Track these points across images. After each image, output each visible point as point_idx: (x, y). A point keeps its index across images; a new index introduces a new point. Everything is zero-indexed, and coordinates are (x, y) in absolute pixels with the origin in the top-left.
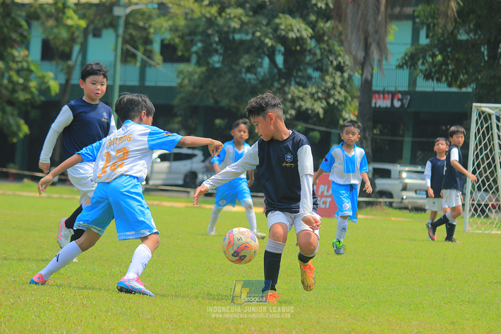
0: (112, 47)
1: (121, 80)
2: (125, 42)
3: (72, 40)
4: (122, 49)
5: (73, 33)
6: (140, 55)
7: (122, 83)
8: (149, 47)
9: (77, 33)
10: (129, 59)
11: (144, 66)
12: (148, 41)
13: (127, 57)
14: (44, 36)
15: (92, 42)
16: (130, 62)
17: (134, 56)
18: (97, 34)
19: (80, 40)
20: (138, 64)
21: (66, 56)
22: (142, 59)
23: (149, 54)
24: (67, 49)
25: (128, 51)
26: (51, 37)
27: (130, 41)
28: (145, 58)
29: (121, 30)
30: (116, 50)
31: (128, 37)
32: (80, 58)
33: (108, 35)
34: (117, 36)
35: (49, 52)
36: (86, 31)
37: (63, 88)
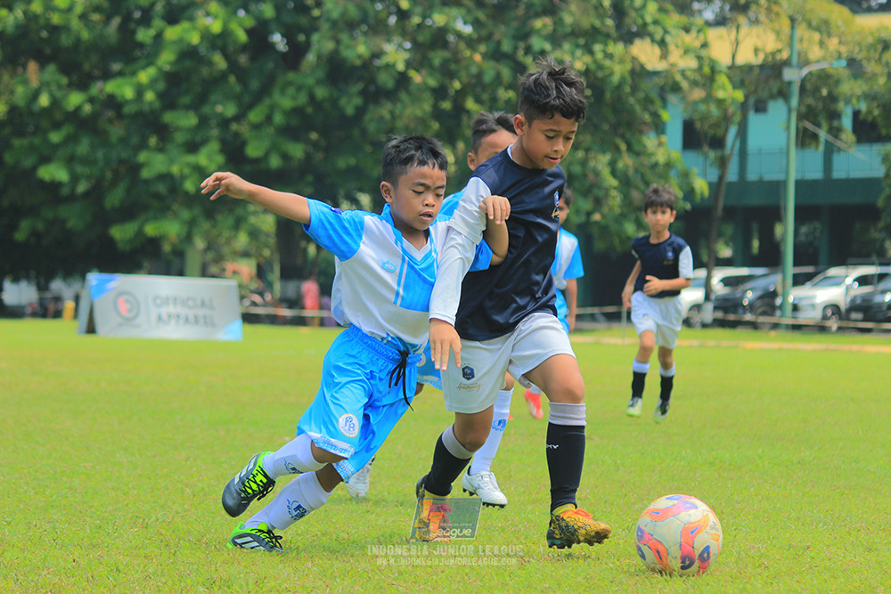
0: (783, 124)
1: (797, 171)
2: (801, 117)
3: (726, 119)
4: (797, 129)
5: (726, 110)
6: (823, 134)
7: (799, 178)
8: (836, 123)
9: (731, 110)
10: (807, 140)
11: (830, 151)
12: (834, 115)
13: (805, 138)
14: (686, 116)
15: (754, 120)
16: (810, 144)
17: (815, 137)
18: (761, 108)
19: (738, 118)
20: (822, 148)
21: (718, 143)
22: (826, 141)
23: (836, 132)
24: (720, 132)
25: (805, 130)
26: (696, 117)
27: (808, 114)
28: (830, 138)
29: (794, 101)
30: (788, 128)
31: (803, 109)
32: (738, 144)
33: (777, 109)
34: (790, 110)
35: (692, 138)
36: (744, 107)
37: (715, 188)
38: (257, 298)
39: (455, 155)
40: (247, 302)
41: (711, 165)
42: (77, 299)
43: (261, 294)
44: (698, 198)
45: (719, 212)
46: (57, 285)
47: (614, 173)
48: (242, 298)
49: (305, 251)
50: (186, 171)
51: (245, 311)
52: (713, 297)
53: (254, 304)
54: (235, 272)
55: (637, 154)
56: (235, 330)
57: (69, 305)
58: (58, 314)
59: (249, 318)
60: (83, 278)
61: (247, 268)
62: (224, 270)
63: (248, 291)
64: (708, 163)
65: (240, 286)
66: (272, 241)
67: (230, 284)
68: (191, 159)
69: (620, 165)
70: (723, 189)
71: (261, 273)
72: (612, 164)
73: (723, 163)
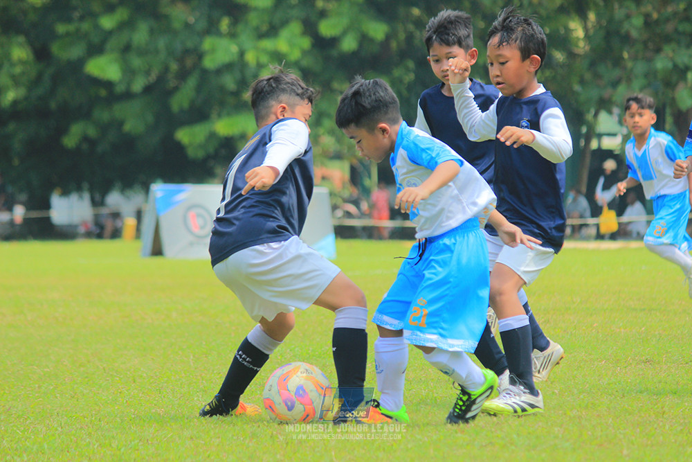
39: (585, 29)
40: (339, 213)
42: (139, 215)
43: (356, 203)
46: (114, 199)
48: (335, 207)
50: (264, 59)
51: (337, 224)
53: (348, 215)
54: (324, 178)
56: (327, 247)
57: (130, 222)
58: (116, 234)
60: (147, 190)
61: (339, 172)
65: (332, 194)
67: (320, 191)
68: (267, 44)
71: (355, 177)
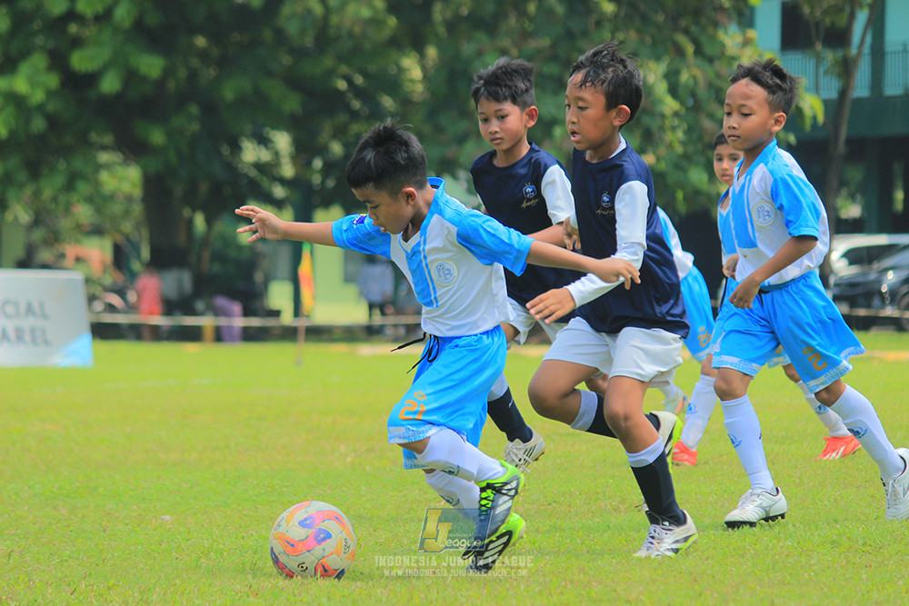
21: (838, 38)
32: (869, 41)
37: (834, 108)
38: (115, 300)
39: (424, 68)
40: (98, 306)
41: (826, 73)
43: (121, 293)
44: (808, 124)
45: (841, 147)
47: (673, 91)
48: (92, 299)
49: (190, 223)
51: (95, 321)
52: (832, 280)
53: (111, 308)
54: (78, 260)
55: (711, 60)
56: (81, 350)
59: (102, 331)
61: (98, 251)
62: (62, 256)
63: (100, 288)
64: (821, 70)
65: (88, 281)
66: (138, 209)
67: (72, 277)
69: (685, 77)
70: (847, 110)
71: (120, 258)
72: (671, 77)
73: (846, 69)
